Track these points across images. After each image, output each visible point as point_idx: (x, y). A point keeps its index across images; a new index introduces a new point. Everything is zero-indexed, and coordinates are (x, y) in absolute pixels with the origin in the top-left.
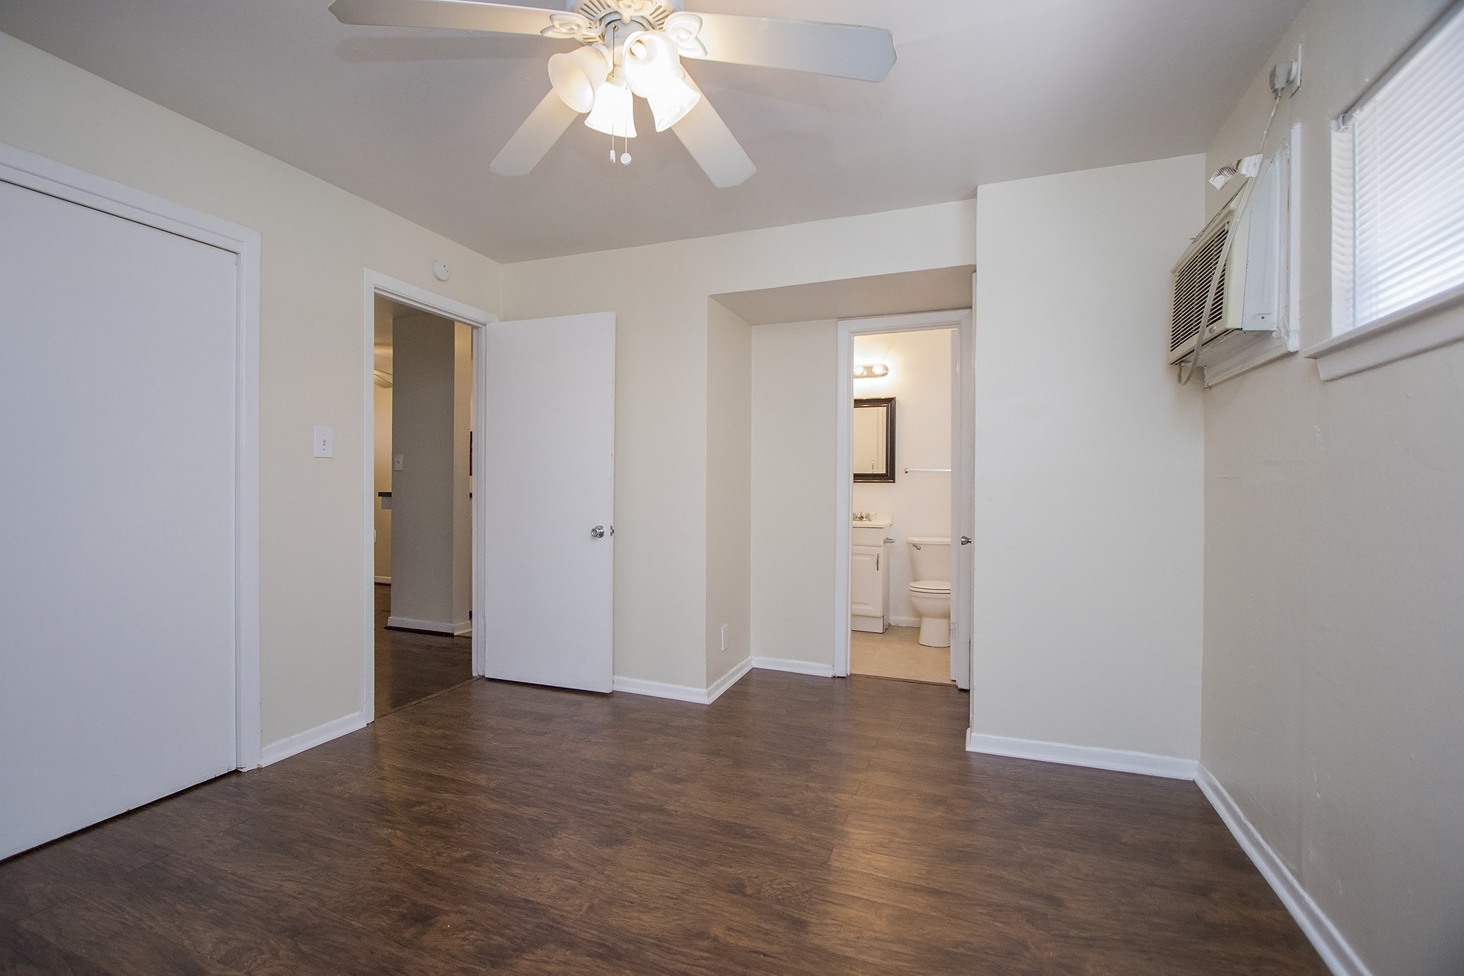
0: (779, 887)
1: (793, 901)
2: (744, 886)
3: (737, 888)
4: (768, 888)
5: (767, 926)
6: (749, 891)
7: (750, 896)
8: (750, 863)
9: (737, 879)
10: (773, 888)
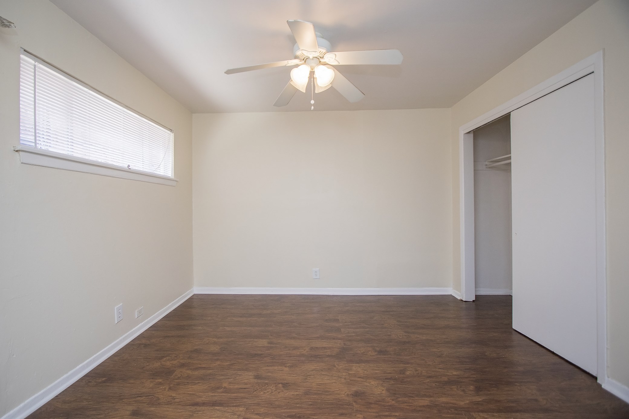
0: (268, 390)
1: (261, 385)
2: (283, 387)
3: (286, 385)
4: (273, 388)
5: (270, 374)
6: (280, 385)
7: (279, 384)
8: (285, 399)
9: (287, 390)
10: (270, 389)
